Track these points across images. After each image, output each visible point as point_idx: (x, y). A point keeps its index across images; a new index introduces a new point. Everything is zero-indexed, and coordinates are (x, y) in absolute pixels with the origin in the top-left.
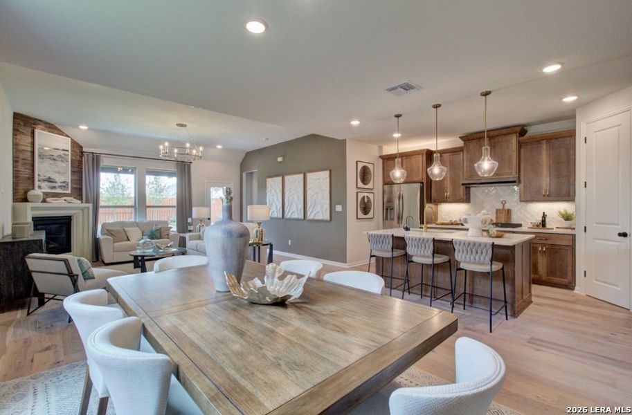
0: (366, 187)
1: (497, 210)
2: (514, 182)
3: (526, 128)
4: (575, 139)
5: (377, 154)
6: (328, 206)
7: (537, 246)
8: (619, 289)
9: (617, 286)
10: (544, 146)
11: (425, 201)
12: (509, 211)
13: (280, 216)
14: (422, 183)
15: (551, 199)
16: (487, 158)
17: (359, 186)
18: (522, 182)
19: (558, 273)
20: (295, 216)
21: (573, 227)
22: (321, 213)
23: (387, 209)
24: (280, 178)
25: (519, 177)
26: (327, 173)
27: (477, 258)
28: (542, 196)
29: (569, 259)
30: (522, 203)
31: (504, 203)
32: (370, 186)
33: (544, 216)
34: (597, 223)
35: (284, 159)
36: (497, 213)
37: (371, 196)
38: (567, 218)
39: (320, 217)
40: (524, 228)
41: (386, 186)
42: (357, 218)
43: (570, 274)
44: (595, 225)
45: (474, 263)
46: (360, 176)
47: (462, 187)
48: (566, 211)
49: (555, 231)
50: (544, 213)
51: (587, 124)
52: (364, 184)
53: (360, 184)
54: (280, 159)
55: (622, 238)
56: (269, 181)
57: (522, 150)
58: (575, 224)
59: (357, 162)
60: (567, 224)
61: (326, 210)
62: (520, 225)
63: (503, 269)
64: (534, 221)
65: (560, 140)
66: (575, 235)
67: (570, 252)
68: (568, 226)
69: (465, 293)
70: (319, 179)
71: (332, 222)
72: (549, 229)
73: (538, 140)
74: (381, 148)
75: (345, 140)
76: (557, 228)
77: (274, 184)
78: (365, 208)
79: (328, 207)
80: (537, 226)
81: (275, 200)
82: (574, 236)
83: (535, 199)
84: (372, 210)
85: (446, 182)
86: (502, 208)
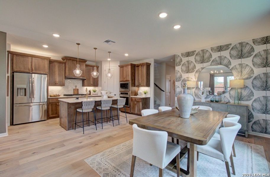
2: (85, 79)
12: (78, 90)
14: (47, 75)
31: (76, 86)
36: (74, 90)
60: (95, 93)
75: (6, 33)
85: (56, 76)
86: (75, 88)
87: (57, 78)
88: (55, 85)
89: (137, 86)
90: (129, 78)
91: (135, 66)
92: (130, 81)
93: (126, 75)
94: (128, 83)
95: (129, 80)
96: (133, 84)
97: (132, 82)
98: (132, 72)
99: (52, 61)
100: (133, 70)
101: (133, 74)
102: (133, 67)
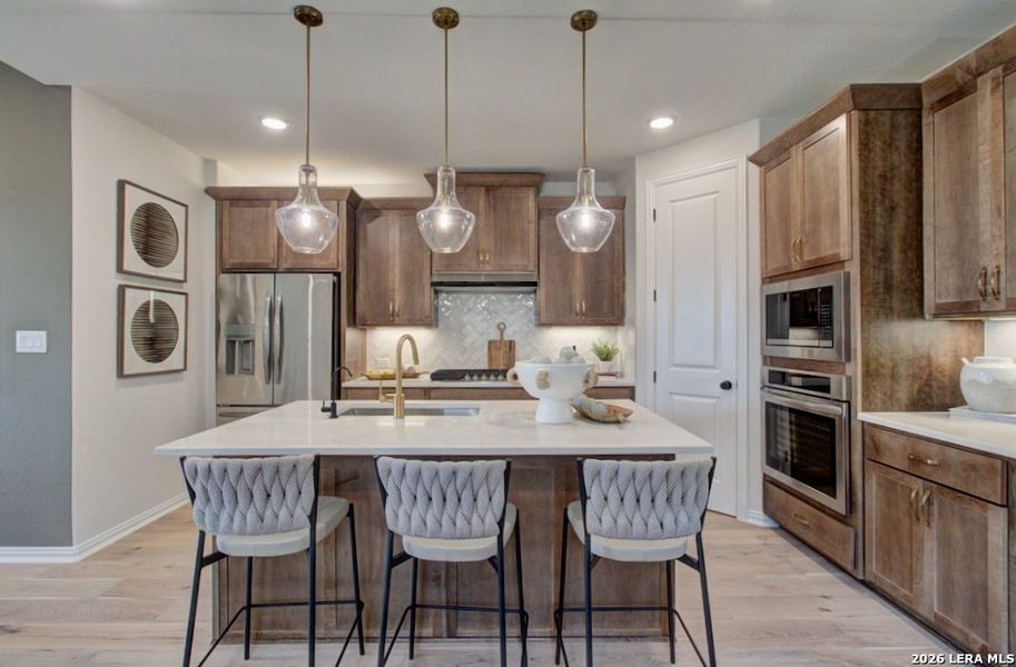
0: (160, 272)
1: (490, 342)
2: (529, 284)
5: (198, 181)
11: (344, 320)
12: (511, 345)
14: (338, 274)
15: (587, 320)
17: (126, 267)
18: (543, 286)
21: (613, 370)
23: (231, 344)
25: (538, 274)
28: (573, 316)
31: (501, 329)
32: (173, 270)
34: (676, 366)
36: (489, 348)
37: (176, 304)
41: (225, 278)
42: (121, 374)
44: (674, 369)
46: (135, 232)
48: (605, 344)
51: (657, 185)
52: (149, 261)
53: (133, 261)
55: (725, 390)
57: (543, 223)
59: (121, 185)
60: (603, 366)
66: (633, 387)
68: (605, 371)
74: (209, 166)
78: (156, 338)
82: (631, 389)
83: (564, 321)
84: (179, 346)
85: (391, 276)
86: (498, 338)
87: (397, 286)
88: (389, 321)
89: (943, 312)
90: (844, 238)
91: (917, 112)
92: (854, 269)
93: (815, 218)
94: (828, 291)
95: (844, 253)
96: (885, 288)
97: (872, 270)
98: (877, 173)
99: (376, 205)
100: (894, 148)
101: (883, 195)
102: (893, 116)
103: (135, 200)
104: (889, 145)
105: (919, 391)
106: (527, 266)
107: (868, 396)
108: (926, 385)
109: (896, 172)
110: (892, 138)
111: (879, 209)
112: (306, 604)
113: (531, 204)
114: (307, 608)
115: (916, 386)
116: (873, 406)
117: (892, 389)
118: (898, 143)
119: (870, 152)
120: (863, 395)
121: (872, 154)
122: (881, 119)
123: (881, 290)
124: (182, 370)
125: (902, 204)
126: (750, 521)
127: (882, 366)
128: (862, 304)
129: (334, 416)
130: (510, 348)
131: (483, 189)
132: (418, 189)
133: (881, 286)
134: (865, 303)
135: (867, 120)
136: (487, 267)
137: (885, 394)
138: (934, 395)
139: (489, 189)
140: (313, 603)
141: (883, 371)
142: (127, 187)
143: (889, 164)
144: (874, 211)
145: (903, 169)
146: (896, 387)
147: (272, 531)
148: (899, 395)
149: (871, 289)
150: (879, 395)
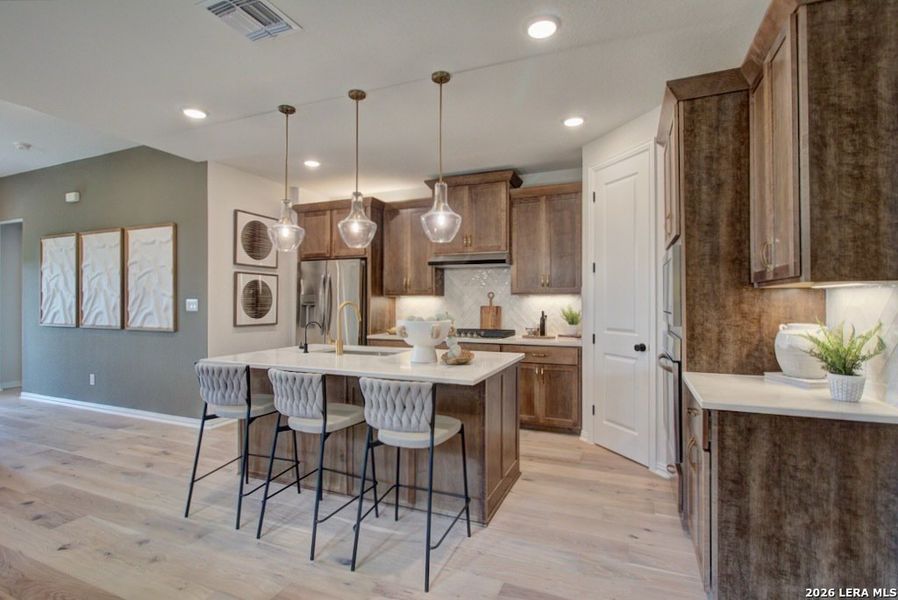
0: (260, 263)
1: (482, 308)
2: (503, 261)
3: (520, 176)
4: (581, 196)
6: (168, 301)
7: (532, 367)
8: (636, 434)
9: (633, 430)
10: (543, 205)
11: (370, 292)
12: (498, 310)
13: (72, 322)
14: (365, 259)
15: (552, 289)
16: (442, 205)
17: (240, 261)
18: (515, 262)
19: (560, 411)
20: (103, 322)
21: (579, 333)
22: (155, 314)
23: (304, 308)
24: (72, 240)
25: (510, 254)
26: (168, 231)
27: (404, 419)
28: (539, 286)
29: (574, 387)
30: (514, 296)
31: (491, 296)
32: (269, 261)
33: (543, 319)
34: (609, 329)
35: (80, 196)
37: (271, 282)
38: (573, 320)
39: (153, 324)
40: (517, 339)
41: (306, 265)
42: (235, 325)
43: (575, 410)
44: (606, 332)
45: (398, 430)
46: (244, 240)
47: (429, 268)
48: (570, 309)
49: (557, 341)
50: (543, 313)
51: (596, 171)
52: (253, 257)
53: (243, 257)
54: (71, 197)
55: (639, 352)
56: (49, 244)
57: (515, 210)
58: (581, 330)
59: (236, 212)
60: (571, 329)
61: (166, 309)
62: (511, 333)
63: (462, 431)
64: (530, 326)
65: (563, 196)
66: (581, 348)
67: (575, 376)
68: (572, 333)
69: (398, 486)
70: (154, 242)
71: (179, 334)
72: (549, 338)
73: (535, 196)
74: (295, 191)
75: (206, 163)
76: (560, 336)
77: (57, 251)
78: (257, 301)
79: (170, 302)
80: (535, 333)
81: (61, 285)
82: (579, 349)
83: (532, 291)
84: (273, 309)
85: (405, 259)
86: (488, 304)
87: (409, 265)
88: (403, 291)
96: (711, 259)
97: (697, 244)
98: (703, 155)
99: (395, 207)
100: (720, 130)
101: (710, 175)
102: (720, 100)
103: (244, 220)
104: (716, 128)
105: (748, 356)
106: (500, 247)
107: (693, 357)
108: (757, 350)
109: (724, 152)
110: (718, 120)
111: (704, 188)
112: (267, 457)
113: (503, 196)
114: (269, 461)
115: (745, 351)
116: (698, 367)
117: (719, 353)
118: (725, 125)
119: (695, 136)
120: (688, 357)
121: (698, 139)
122: (708, 105)
123: (708, 261)
124: (273, 324)
125: (730, 180)
126: (658, 472)
127: (708, 331)
128: (687, 274)
129: (306, 351)
130: (497, 312)
131: (467, 187)
132: (423, 192)
133: (707, 257)
134: (690, 273)
135: (692, 108)
136: (470, 249)
137: (711, 356)
138: (765, 360)
139: (471, 186)
140: (273, 458)
141: (709, 335)
142: (239, 213)
143: (715, 146)
144: (700, 190)
145: (731, 147)
146: (723, 350)
147: (228, 405)
148: (726, 358)
149: (697, 260)
150: (704, 357)
